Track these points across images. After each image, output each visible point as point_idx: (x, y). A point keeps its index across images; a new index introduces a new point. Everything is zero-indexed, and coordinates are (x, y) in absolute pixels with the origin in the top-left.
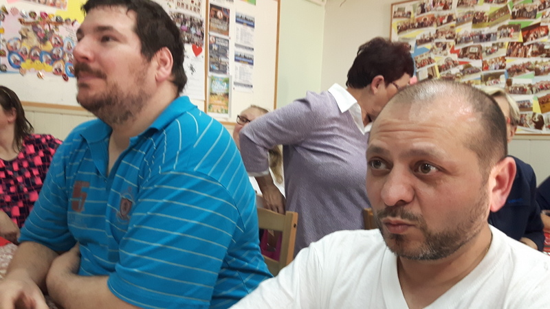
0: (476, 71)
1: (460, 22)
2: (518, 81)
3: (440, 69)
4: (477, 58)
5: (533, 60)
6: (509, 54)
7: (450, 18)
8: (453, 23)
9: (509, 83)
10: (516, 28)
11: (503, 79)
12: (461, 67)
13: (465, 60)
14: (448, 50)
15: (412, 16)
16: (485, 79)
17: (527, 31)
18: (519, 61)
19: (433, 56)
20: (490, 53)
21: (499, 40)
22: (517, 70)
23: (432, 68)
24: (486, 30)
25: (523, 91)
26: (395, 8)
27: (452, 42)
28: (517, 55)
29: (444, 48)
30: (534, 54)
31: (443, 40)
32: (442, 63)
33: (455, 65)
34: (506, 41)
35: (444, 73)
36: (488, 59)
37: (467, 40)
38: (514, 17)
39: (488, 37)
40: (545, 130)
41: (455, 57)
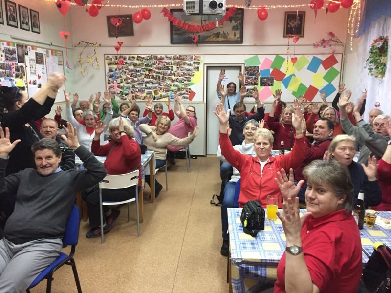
0: (136, 81)
1: (130, 65)
2: (148, 85)
3: (125, 80)
4: (136, 77)
5: (152, 80)
6: (145, 77)
7: (126, 63)
8: (127, 65)
9: (146, 86)
10: (146, 70)
11: (144, 84)
12: (131, 80)
13: (132, 77)
14: (126, 74)
15: (113, 60)
16: (139, 84)
17: (150, 71)
18: (148, 80)
19: (122, 75)
20: (139, 76)
21: (142, 73)
22: (147, 82)
23: (122, 79)
24: (138, 69)
25: (149, 88)
26: (106, 56)
27: (128, 71)
28: (147, 78)
29: (125, 73)
30: (152, 78)
31: (124, 70)
32: (125, 78)
33: (129, 79)
34: (144, 73)
35: (126, 81)
36: (139, 78)
37: (132, 71)
38: (145, 66)
39: (139, 71)
40: (156, 100)
41: (129, 76)
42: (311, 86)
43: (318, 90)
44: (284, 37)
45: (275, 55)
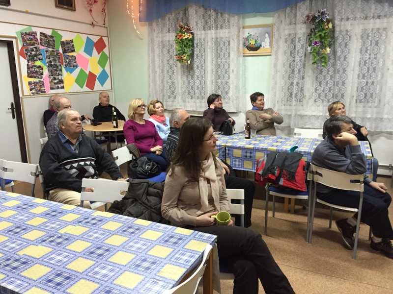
42: (90, 72)
43: (96, 76)
44: (57, 6)
45: (51, 30)
